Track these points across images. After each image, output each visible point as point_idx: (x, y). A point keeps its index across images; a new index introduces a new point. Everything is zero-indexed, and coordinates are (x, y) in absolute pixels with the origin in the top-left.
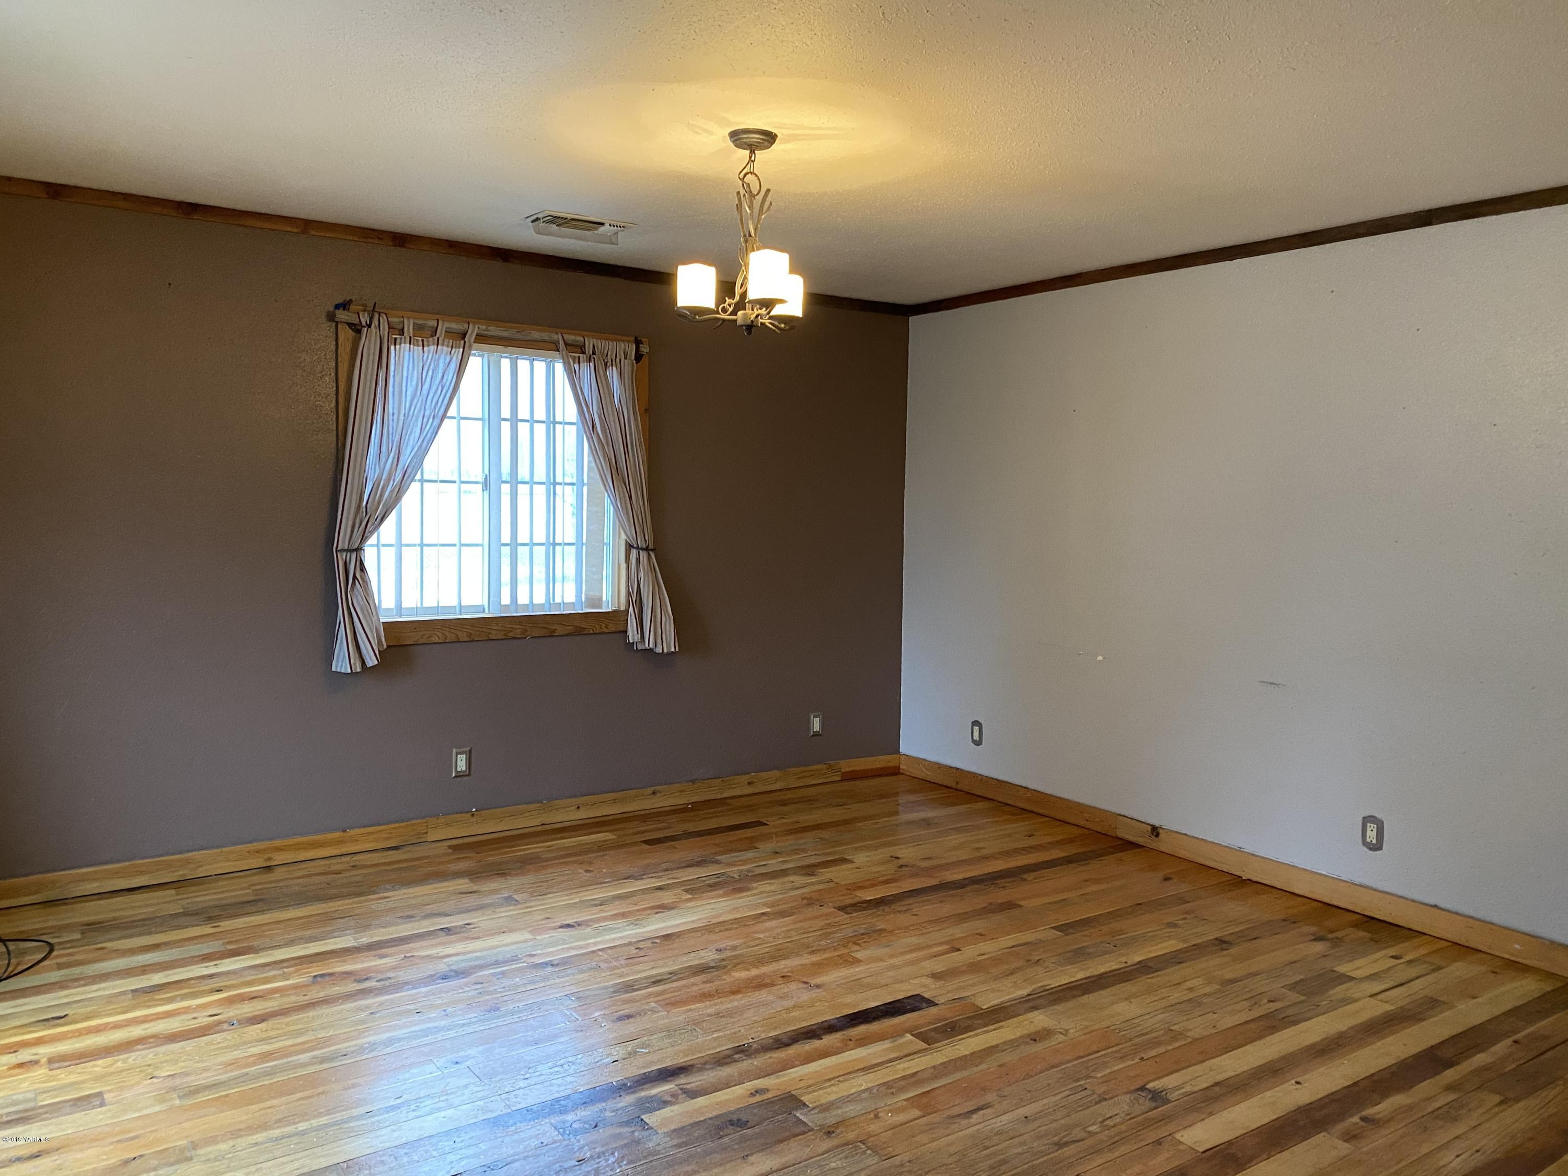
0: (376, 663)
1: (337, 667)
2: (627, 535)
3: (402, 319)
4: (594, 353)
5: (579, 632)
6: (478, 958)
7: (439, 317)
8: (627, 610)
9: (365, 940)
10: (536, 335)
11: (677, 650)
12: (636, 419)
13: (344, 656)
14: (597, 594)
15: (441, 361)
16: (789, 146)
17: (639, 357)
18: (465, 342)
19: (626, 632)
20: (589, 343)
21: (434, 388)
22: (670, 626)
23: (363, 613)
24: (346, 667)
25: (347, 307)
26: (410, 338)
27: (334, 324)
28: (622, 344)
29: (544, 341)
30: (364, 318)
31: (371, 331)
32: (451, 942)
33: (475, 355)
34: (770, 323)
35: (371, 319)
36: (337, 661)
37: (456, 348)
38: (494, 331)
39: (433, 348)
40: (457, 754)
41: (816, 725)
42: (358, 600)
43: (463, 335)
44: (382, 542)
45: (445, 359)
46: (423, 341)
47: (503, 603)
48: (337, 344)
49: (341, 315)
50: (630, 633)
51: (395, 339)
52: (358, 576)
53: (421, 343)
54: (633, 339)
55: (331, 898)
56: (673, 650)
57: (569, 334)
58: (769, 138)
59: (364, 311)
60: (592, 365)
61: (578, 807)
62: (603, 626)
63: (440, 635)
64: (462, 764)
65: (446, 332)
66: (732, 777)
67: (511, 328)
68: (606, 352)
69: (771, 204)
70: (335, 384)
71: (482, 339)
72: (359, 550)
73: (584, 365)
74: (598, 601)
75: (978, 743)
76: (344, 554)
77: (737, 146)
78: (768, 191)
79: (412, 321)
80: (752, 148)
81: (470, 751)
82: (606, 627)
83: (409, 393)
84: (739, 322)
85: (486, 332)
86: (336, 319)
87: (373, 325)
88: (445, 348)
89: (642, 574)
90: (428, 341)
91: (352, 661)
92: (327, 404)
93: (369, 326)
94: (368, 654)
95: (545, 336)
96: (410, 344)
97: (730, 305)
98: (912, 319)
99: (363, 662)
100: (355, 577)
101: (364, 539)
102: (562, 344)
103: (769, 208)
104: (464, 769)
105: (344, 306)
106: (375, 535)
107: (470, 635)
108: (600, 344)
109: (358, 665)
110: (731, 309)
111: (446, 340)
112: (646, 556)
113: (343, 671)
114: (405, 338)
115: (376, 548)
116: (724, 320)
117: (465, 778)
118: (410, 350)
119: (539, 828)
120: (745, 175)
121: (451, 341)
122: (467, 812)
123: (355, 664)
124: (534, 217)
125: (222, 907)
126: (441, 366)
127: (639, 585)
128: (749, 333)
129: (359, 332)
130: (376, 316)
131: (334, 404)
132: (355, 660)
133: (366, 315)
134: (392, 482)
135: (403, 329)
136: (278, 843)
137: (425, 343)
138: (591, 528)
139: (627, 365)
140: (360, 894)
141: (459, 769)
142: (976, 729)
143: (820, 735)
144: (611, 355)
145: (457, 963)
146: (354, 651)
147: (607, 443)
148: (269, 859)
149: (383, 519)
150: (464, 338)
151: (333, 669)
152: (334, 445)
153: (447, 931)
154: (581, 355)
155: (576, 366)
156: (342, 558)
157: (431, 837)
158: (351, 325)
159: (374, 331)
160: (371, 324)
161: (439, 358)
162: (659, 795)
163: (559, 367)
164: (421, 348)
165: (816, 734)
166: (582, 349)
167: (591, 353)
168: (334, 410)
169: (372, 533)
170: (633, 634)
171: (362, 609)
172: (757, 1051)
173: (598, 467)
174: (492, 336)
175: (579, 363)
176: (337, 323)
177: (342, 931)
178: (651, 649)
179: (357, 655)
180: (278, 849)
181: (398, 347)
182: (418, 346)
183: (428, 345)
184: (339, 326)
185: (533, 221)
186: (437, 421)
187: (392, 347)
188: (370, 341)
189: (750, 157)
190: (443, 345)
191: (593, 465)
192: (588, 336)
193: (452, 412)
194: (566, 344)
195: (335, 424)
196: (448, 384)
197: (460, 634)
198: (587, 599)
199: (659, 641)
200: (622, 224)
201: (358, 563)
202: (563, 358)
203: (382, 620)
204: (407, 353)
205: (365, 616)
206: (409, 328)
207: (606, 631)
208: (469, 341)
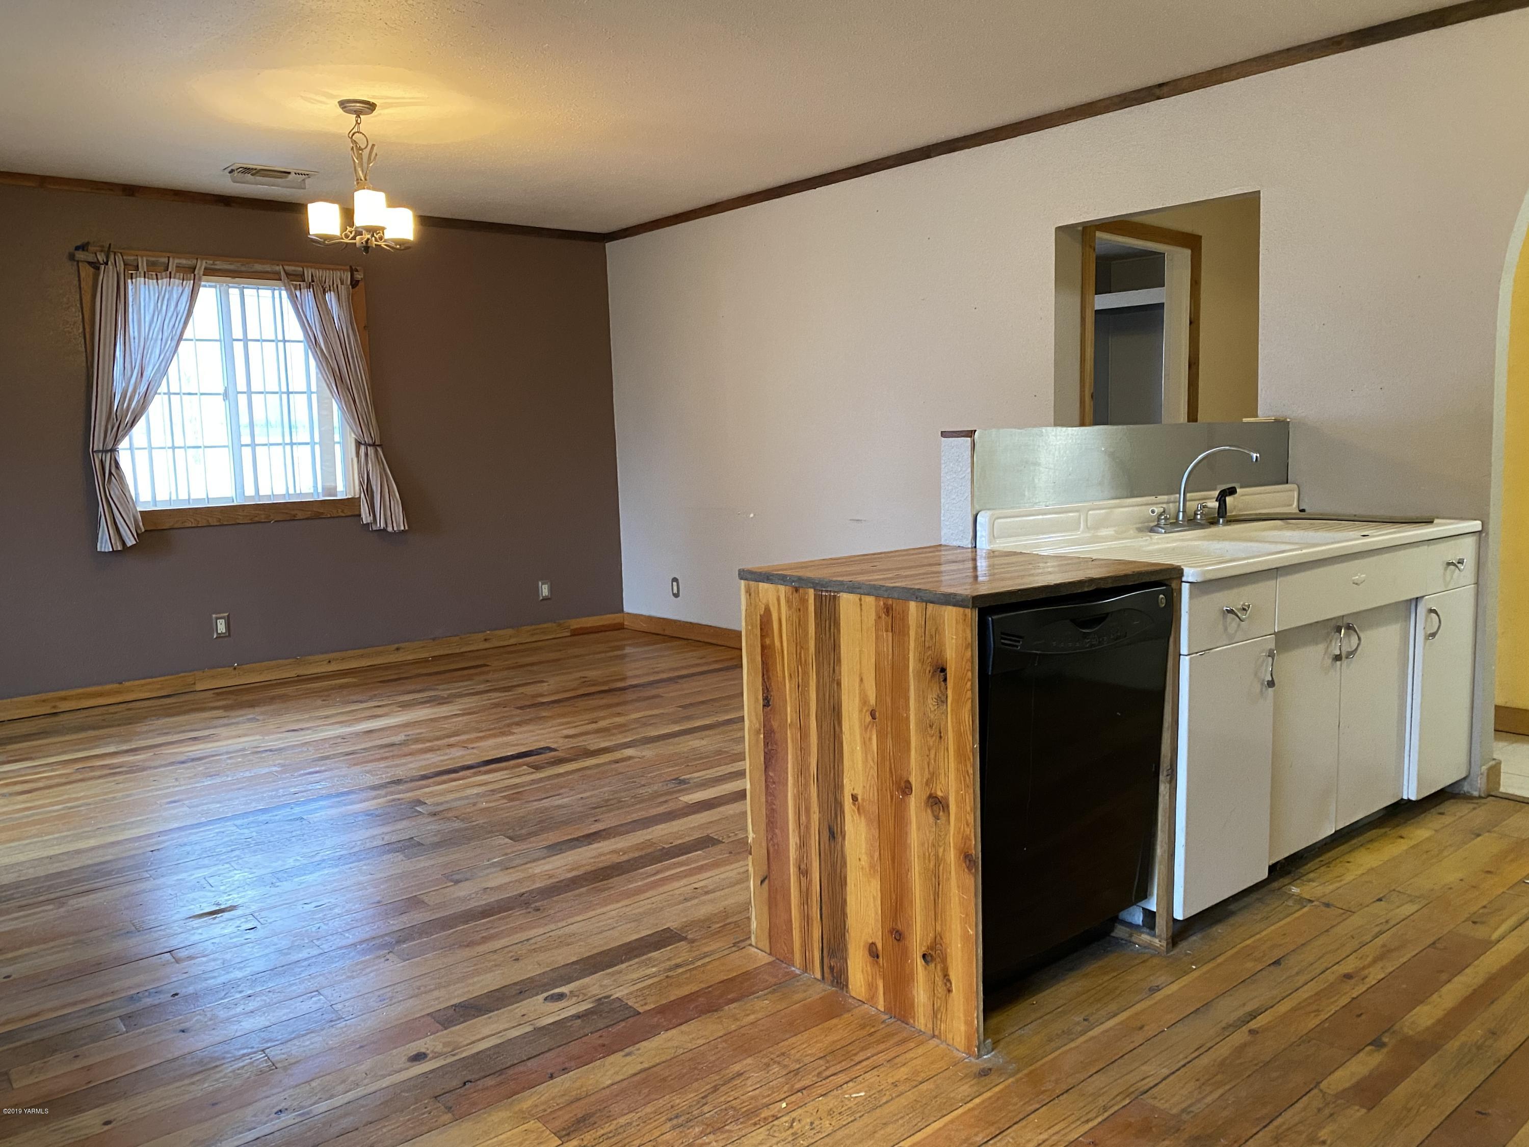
0: (135, 542)
1: (101, 547)
2: (355, 434)
3: (136, 257)
4: (313, 281)
5: (317, 516)
6: (215, 751)
7: (168, 255)
8: (360, 497)
9: (125, 747)
10: (258, 267)
11: (407, 528)
12: (355, 335)
13: (106, 541)
14: (333, 484)
15: (175, 292)
16: (386, 111)
17: (354, 283)
18: (195, 275)
19: (360, 515)
20: (308, 272)
21: (169, 314)
22: (398, 508)
23: (120, 502)
24: (109, 548)
25: (85, 249)
26: (145, 273)
27: (75, 263)
28: (339, 273)
29: (267, 272)
30: (101, 258)
31: (109, 268)
32: (195, 744)
33: (205, 286)
34: (386, 245)
35: (108, 258)
36: (102, 543)
37: (187, 280)
38: (220, 265)
39: (166, 281)
40: (217, 619)
41: (545, 590)
42: (115, 492)
43: (193, 269)
44: (136, 445)
45: (178, 290)
46: (156, 275)
47: (247, 494)
48: (79, 280)
49: (80, 255)
50: (363, 516)
51: (132, 274)
52: (113, 471)
53: (155, 277)
54: (348, 267)
55: (103, 727)
56: (402, 528)
57: (289, 265)
58: (371, 107)
59: (102, 251)
60: (311, 290)
61: (330, 662)
62: (340, 510)
63: (193, 521)
64: (221, 627)
65: (177, 267)
66: (468, 635)
67: (238, 262)
68: (324, 279)
69: (376, 155)
70: (80, 314)
71: (210, 272)
72: (113, 450)
73: (304, 291)
74: (333, 491)
75: (676, 595)
76: (100, 455)
77: (345, 111)
78: (373, 145)
79: (145, 259)
80: (358, 113)
81: (228, 616)
82: (342, 512)
83: (147, 319)
84: (358, 245)
85: (213, 266)
86: (77, 259)
87: (109, 263)
88: (177, 281)
89: (370, 465)
90: (161, 275)
91: (113, 542)
92: (75, 330)
93: (107, 264)
94: (127, 535)
95: (268, 268)
96: (145, 277)
97: (351, 232)
98: (608, 245)
99: (124, 543)
100: (110, 473)
101: (116, 441)
102: (282, 273)
103: (375, 158)
104: (224, 631)
105: (83, 247)
106: (127, 438)
107: (219, 520)
108: (318, 273)
109: (118, 544)
110: (351, 236)
111: (178, 274)
112: (373, 451)
113: (107, 551)
114: (140, 273)
115: (129, 451)
116: (347, 244)
117: (226, 639)
118: (145, 284)
119: (296, 679)
120: (353, 134)
121: (182, 275)
122: (229, 667)
123: (116, 543)
124: (229, 169)
125: (11, 738)
126: (175, 296)
127: (368, 475)
128: (367, 252)
129: (98, 269)
130: (112, 257)
131: (81, 330)
132: (115, 540)
133: (103, 254)
134: (137, 395)
135: (138, 266)
136: (63, 693)
137: (159, 277)
138: (323, 429)
139: (343, 290)
140: (130, 724)
141: (219, 632)
142: (675, 584)
143: (549, 599)
144: (329, 282)
145: (198, 754)
146: (115, 535)
147: (331, 356)
148: (54, 707)
149: (133, 423)
150: (193, 272)
151: (99, 550)
152: (84, 364)
153: (195, 739)
154: (301, 283)
155: (298, 293)
156: (98, 458)
157: (199, 687)
158: (89, 263)
159: (111, 267)
160: (107, 261)
161: (173, 288)
162: (402, 651)
163: (284, 293)
164: (155, 281)
165: (545, 599)
166: (302, 278)
167: (310, 280)
168: (82, 335)
169: (124, 436)
170: (366, 518)
171: (118, 499)
172: (406, 782)
173: (324, 377)
174: (219, 269)
175: (300, 289)
176: (78, 262)
177: (108, 744)
178: (385, 530)
179: (117, 536)
180: (64, 699)
181: (134, 280)
182: (152, 279)
183: (162, 278)
184: (80, 264)
185: (230, 172)
186: (174, 343)
187: (129, 281)
188: (108, 276)
189: (357, 121)
190: (174, 278)
191: (320, 375)
192: (307, 267)
193: (188, 334)
194: (287, 274)
195: (83, 346)
196: (182, 311)
197: (210, 519)
198: (323, 489)
199: (389, 522)
200: (306, 173)
201: (113, 462)
202: (285, 286)
203: (139, 509)
204: (142, 286)
205: (121, 504)
206: (143, 266)
207: (343, 515)
208: (198, 274)
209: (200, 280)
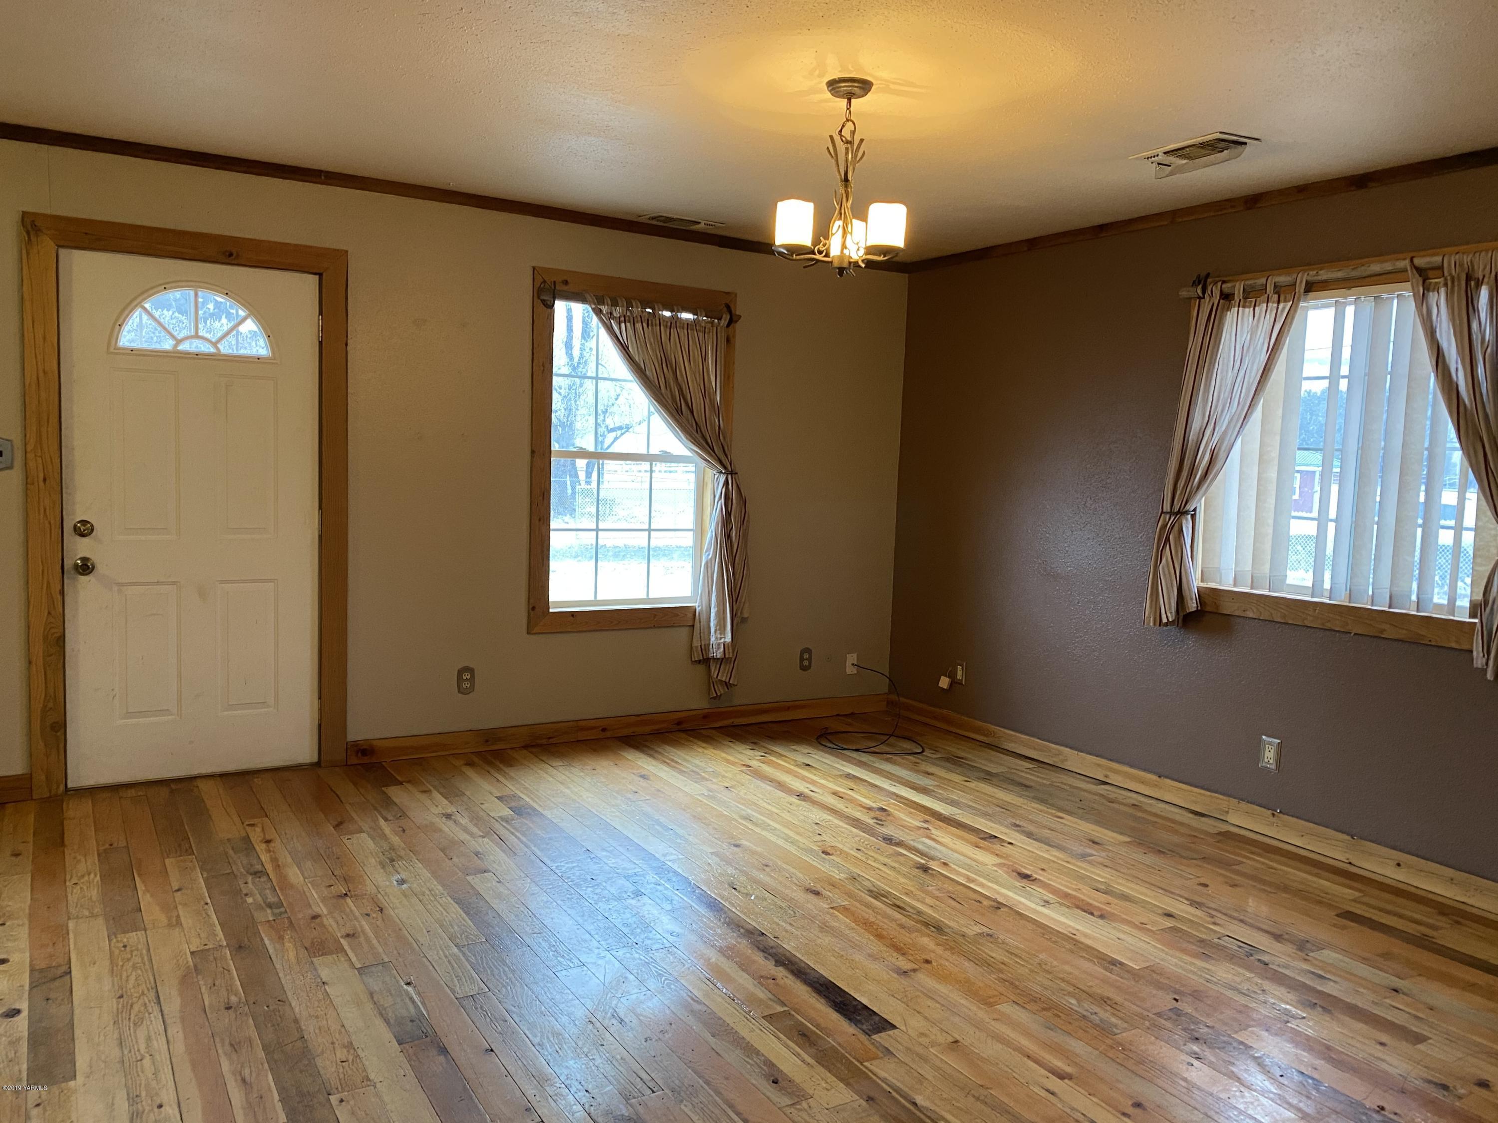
3: (1235, 284)
10: (1376, 268)
18: (1294, 295)
26: (1241, 301)
29: (1392, 272)
30: (1199, 291)
31: (1204, 302)
35: (1204, 290)
37: (1284, 302)
38: (1324, 275)
39: (1263, 306)
43: (1293, 287)
46: (1253, 301)
51: (1230, 304)
52: (1171, 537)
61: (1399, 865)
63: (1255, 610)
65: (1275, 287)
67: (1344, 266)
71: (1310, 288)
79: (1241, 284)
85: (1319, 278)
87: (1206, 295)
90: (1259, 301)
93: (1203, 297)
95: (1391, 266)
96: (1241, 308)
100: (1167, 539)
102: (1410, 269)
111: (1273, 297)
114: (1236, 303)
121: (1280, 296)
130: (1210, 288)
135: (1234, 294)
137: (1255, 304)
150: (1293, 291)
157: (1231, 818)
159: (1207, 300)
164: (1252, 309)
170: (1478, 657)
174: (1326, 281)
180: (1114, 771)
182: (1248, 308)
183: (1260, 305)
190: (1271, 302)
194: (1415, 270)
197: (1274, 613)
202: (1413, 290)
206: (1239, 293)
208: (1299, 291)
209: (1299, 300)
